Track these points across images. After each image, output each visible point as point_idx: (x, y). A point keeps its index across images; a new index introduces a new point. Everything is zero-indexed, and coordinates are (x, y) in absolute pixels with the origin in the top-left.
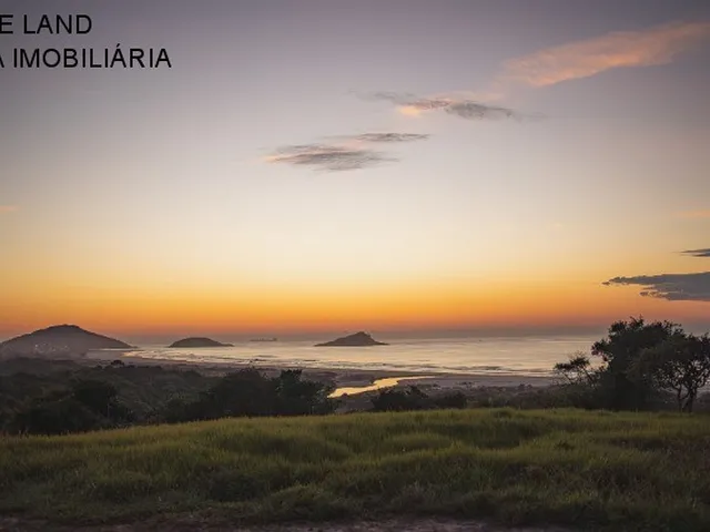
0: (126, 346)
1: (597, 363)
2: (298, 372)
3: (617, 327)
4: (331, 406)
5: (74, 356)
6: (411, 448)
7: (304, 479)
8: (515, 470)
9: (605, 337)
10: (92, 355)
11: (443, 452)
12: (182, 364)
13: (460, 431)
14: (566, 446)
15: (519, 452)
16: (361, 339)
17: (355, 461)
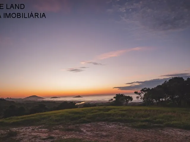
0: (43, 98)
1: (114, 99)
2: (73, 102)
3: (117, 95)
4: (77, 107)
5: (36, 100)
6: (95, 112)
7: (83, 117)
8: (110, 115)
9: (115, 96)
10: (38, 100)
11: (100, 113)
12: (52, 101)
13: (100, 110)
14: (115, 111)
15: (109, 112)
16: (79, 96)
17: (89, 114)
